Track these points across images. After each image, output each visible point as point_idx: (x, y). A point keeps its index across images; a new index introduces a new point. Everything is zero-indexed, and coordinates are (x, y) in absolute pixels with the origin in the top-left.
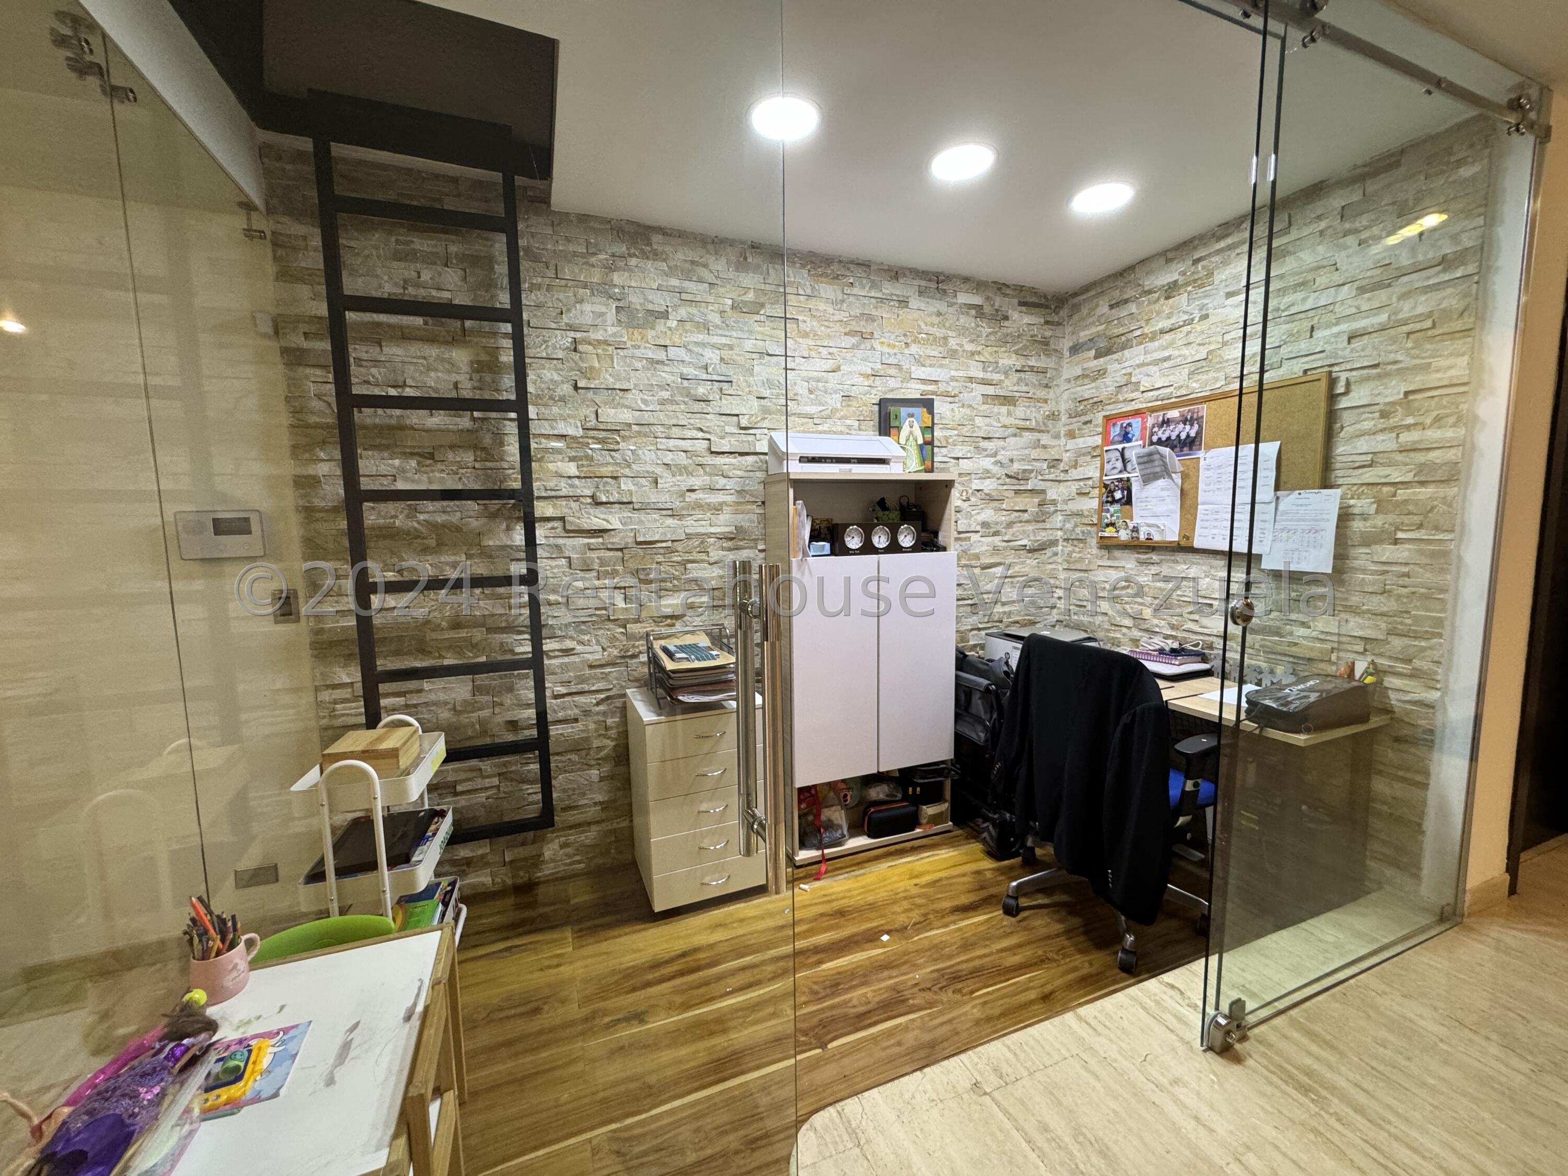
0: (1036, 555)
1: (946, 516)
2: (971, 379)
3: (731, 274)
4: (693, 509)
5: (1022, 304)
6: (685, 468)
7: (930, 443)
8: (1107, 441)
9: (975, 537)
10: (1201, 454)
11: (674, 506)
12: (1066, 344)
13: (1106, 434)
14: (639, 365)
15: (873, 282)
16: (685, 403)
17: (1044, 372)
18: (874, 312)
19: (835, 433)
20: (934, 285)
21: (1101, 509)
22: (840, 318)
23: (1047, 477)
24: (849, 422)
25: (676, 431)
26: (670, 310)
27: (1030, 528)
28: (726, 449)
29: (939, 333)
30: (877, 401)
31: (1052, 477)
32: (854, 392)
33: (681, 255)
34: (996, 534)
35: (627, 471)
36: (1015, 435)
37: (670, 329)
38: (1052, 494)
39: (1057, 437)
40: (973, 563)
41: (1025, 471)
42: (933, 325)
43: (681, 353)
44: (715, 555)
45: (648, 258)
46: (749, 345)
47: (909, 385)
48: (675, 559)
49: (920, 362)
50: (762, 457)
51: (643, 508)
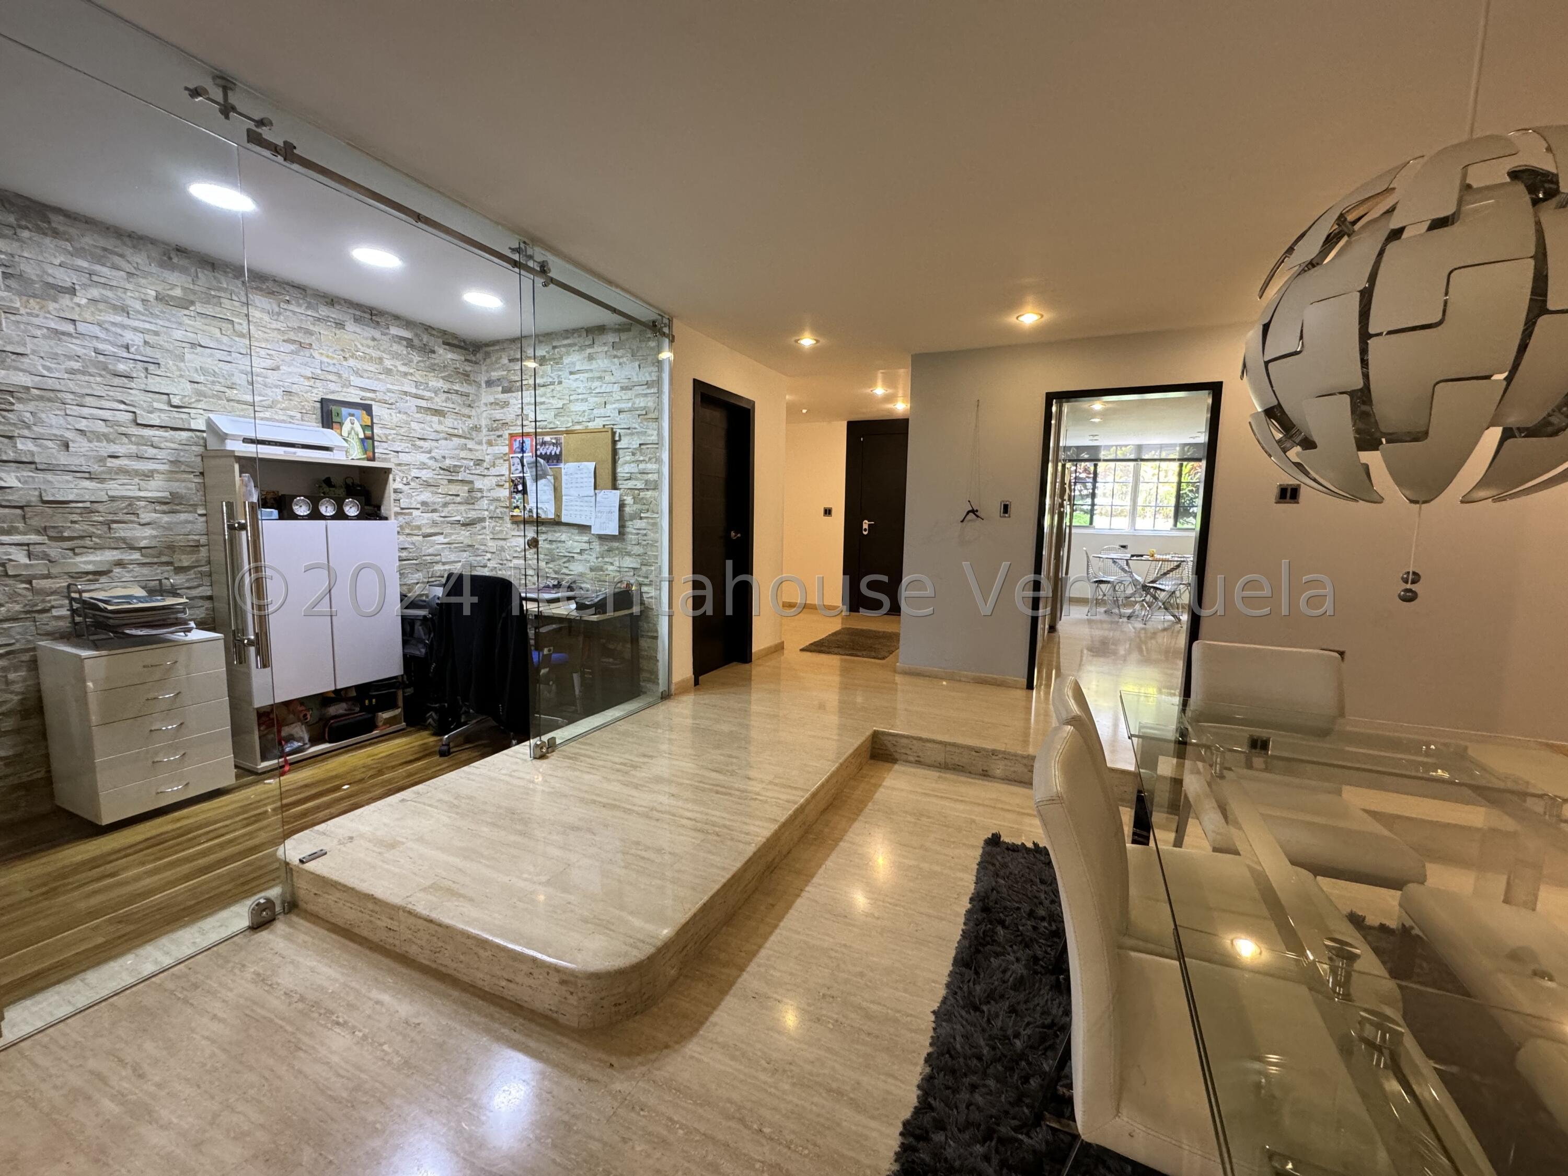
0: (469, 528)
1: (386, 495)
2: (406, 393)
3: (154, 269)
4: (117, 473)
5: (444, 343)
6: (104, 435)
7: (372, 438)
8: (512, 451)
9: (415, 513)
10: (562, 465)
11: (91, 470)
12: (483, 379)
13: (511, 446)
14: (38, 333)
15: (309, 303)
16: (101, 376)
17: (467, 395)
18: (311, 328)
19: (277, 421)
20: (368, 316)
21: (511, 497)
22: (278, 327)
23: (473, 472)
24: (292, 413)
25: (89, 400)
26: (77, 287)
27: (462, 508)
28: (157, 423)
29: (375, 354)
30: (319, 399)
31: (478, 472)
32: (294, 389)
33: (88, 240)
34: (434, 511)
35: (26, 432)
36: (446, 439)
37: (79, 305)
38: (478, 484)
39: (480, 443)
40: (415, 532)
41: (455, 466)
42: (369, 347)
43: (96, 330)
44: (146, 517)
45: (45, 234)
46: (178, 334)
47: (348, 390)
48: (96, 518)
49: (357, 373)
50: (198, 434)
51: (50, 469)
